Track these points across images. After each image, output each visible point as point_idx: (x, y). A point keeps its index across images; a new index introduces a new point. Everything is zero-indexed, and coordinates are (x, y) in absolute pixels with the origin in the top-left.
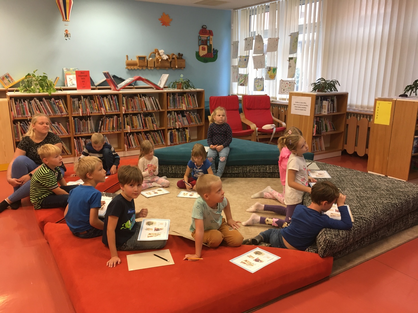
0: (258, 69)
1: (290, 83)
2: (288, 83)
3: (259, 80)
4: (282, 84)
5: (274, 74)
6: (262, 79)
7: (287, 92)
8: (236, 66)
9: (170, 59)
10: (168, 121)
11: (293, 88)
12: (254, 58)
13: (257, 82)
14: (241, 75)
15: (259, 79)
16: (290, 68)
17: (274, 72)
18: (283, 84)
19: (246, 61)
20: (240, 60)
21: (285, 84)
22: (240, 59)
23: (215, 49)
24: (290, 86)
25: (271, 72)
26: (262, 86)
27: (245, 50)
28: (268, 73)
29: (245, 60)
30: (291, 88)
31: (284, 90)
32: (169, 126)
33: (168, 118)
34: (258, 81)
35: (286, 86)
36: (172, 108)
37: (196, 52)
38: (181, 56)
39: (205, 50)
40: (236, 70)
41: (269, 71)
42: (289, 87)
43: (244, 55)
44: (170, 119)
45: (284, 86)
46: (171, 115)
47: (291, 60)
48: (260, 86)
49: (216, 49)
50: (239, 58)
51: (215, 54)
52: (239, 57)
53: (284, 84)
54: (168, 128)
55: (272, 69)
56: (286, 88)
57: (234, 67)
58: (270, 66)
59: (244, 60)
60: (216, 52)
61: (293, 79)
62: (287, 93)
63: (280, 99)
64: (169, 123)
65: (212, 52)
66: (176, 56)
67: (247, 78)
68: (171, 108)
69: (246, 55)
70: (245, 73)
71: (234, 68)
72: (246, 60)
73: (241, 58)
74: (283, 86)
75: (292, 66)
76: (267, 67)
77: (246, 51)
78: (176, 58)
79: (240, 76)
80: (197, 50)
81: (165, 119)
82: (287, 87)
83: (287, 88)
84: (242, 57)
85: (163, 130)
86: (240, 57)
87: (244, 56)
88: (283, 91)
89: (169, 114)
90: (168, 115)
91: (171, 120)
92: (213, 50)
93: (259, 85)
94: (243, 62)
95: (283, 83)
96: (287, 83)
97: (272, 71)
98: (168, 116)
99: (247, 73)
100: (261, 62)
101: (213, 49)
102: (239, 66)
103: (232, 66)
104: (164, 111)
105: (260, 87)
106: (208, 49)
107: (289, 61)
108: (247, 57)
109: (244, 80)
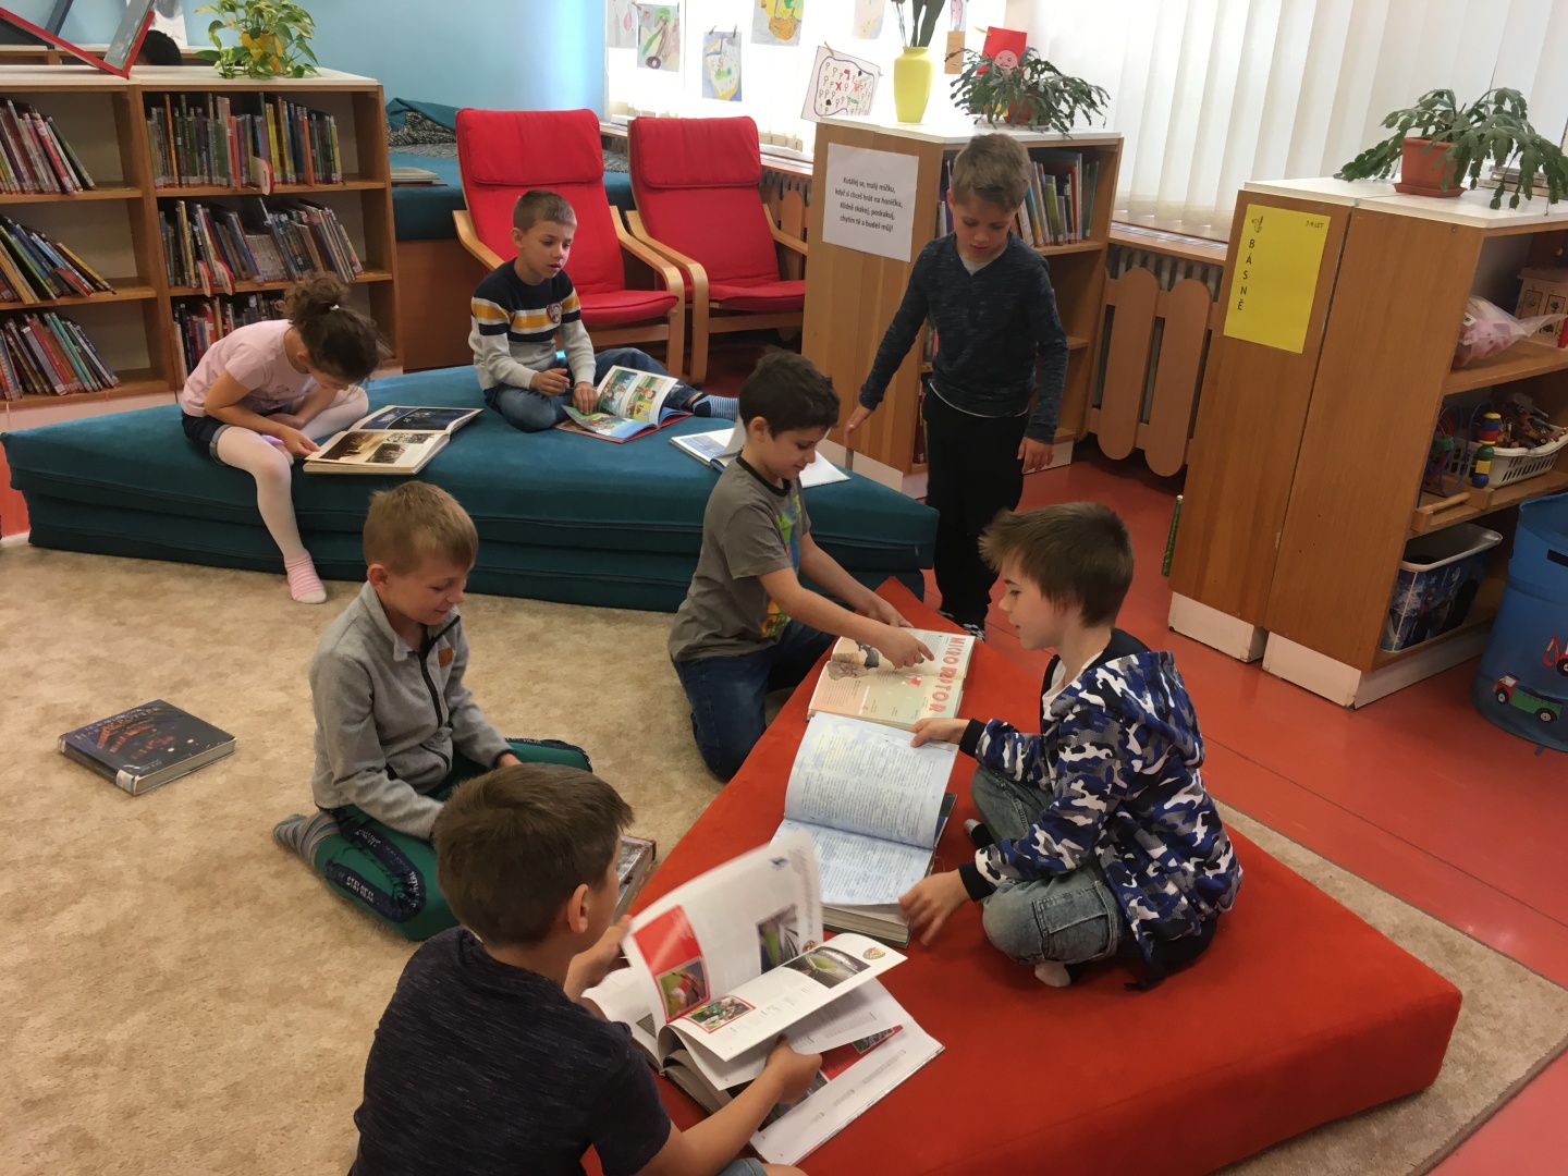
1: (860, 74)
2: (854, 71)
3: (725, 40)
4: (823, 67)
5: (790, 10)
6: (734, 39)
13: (716, 53)
14: (647, 12)
15: (722, 35)
18: (830, 71)
21: (838, 74)
24: (856, 89)
26: (734, 74)
30: (861, 103)
31: (829, 103)
34: (717, 47)
35: (839, 86)
42: (855, 96)
45: (831, 79)
48: (729, 72)
53: (835, 69)
56: (839, 94)
67: (670, 26)
74: (825, 80)
82: (844, 93)
83: (843, 99)
88: (825, 106)
93: (725, 69)
95: (828, 65)
96: (847, 71)
105: (728, 79)
109: (659, 37)
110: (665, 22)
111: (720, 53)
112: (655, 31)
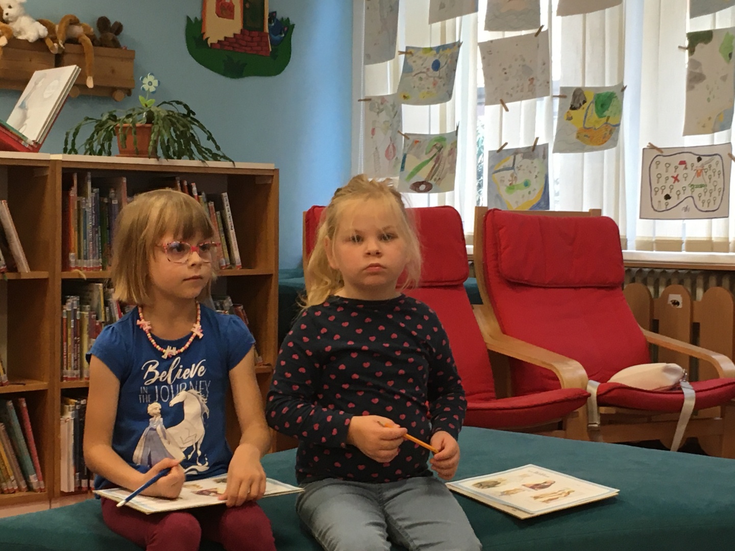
0: (508, 105)
1: (699, 159)
2: (691, 159)
3: (519, 157)
4: (654, 165)
5: (604, 120)
6: (536, 153)
7: (686, 209)
8: (383, 99)
9: (54, 40)
10: (64, 340)
11: (720, 185)
12: (488, 50)
13: (507, 169)
14: (416, 141)
15: (516, 152)
16: (699, 86)
17: (607, 113)
18: (662, 167)
19: (443, 70)
20: (407, 69)
21: (672, 169)
22: (410, 62)
23: (279, 16)
24: (698, 174)
25: (588, 114)
26: (537, 186)
27: (432, 21)
28: (570, 119)
29: (436, 66)
30: (710, 187)
31: (667, 197)
32: (69, 372)
33: (64, 324)
34: (509, 163)
35: (676, 179)
36: (92, 262)
37: (188, 18)
38: (111, 35)
39: (231, 16)
40: (384, 116)
41: (573, 108)
42: (698, 181)
43: (428, 45)
44: (78, 332)
45: (664, 175)
46: (82, 302)
47: (699, 47)
48: (526, 184)
49: (285, 17)
50: (403, 56)
51: (277, 38)
52: (401, 53)
53: (668, 165)
54: (67, 385)
55: (590, 98)
56: (678, 187)
57: (376, 104)
58: (579, 85)
59: (429, 64)
60: (284, 29)
61: (719, 138)
62: (683, 213)
63: (646, 245)
64: (72, 356)
65: (267, 30)
66: (85, 28)
67: (445, 152)
68: (84, 264)
69: (437, 43)
70: (436, 131)
71: (371, 109)
72: (442, 63)
73: (414, 58)
74: (659, 176)
75: (705, 72)
76: (562, 89)
77: (438, 25)
78: (89, 40)
79: (410, 142)
80: (195, 14)
81: (48, 329)
82: (683, 183)
83: (684, 189)
84: (420, 53)
85: (36, 399)
86: (409, 52)
87: (431, 49)
88: (664, 201)
89: (73, 301)
90: (64, 302)
91: (86, 336)
92: (270, 21)
93: (520, 182)
94: (423, 76)
95: (658, 163)
96: (682, 163)
97: (590, 107)
98: (67, 308)
99: (449, 130)
100: (526, 69)
101: (273, 15)
102: (405, 95)
103: (365, 100)
104: (46, 280)
105: (526, 190)
106: (245, 10)
107: (691, 49)
108: (448, 52)
109: (432, 164)
110: (440, 149)
111: (513, 168)
112: (425, 158)
